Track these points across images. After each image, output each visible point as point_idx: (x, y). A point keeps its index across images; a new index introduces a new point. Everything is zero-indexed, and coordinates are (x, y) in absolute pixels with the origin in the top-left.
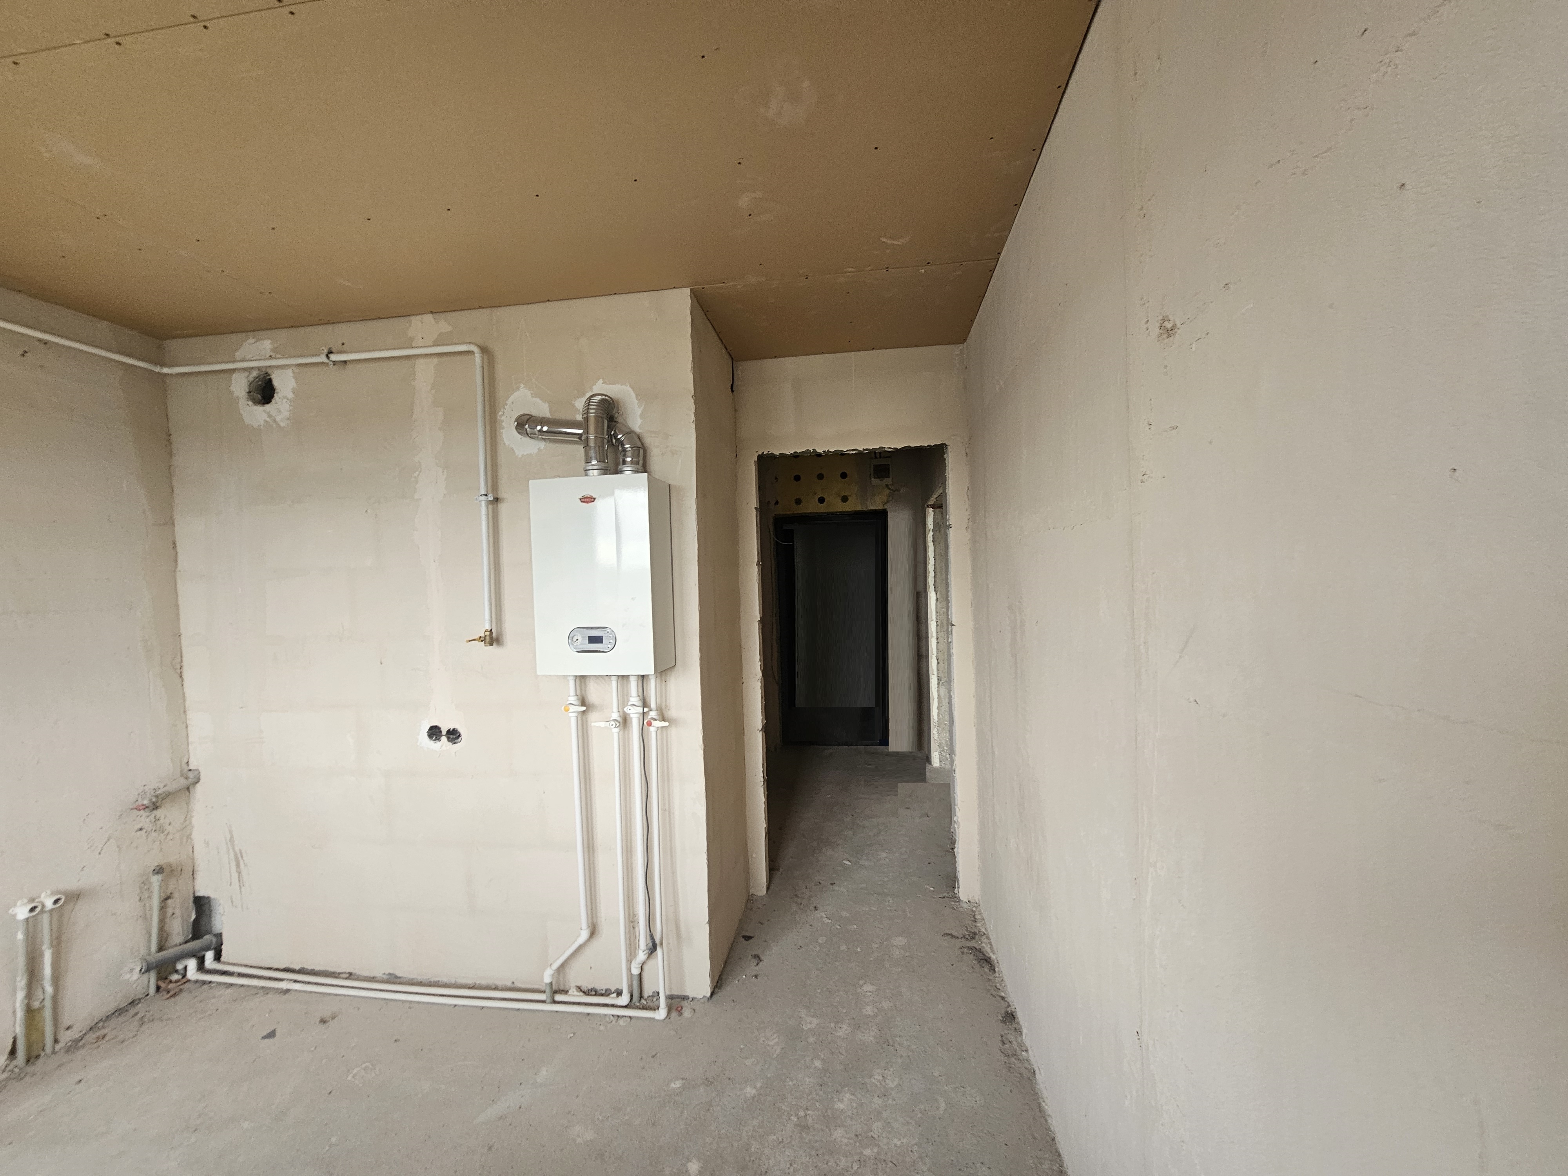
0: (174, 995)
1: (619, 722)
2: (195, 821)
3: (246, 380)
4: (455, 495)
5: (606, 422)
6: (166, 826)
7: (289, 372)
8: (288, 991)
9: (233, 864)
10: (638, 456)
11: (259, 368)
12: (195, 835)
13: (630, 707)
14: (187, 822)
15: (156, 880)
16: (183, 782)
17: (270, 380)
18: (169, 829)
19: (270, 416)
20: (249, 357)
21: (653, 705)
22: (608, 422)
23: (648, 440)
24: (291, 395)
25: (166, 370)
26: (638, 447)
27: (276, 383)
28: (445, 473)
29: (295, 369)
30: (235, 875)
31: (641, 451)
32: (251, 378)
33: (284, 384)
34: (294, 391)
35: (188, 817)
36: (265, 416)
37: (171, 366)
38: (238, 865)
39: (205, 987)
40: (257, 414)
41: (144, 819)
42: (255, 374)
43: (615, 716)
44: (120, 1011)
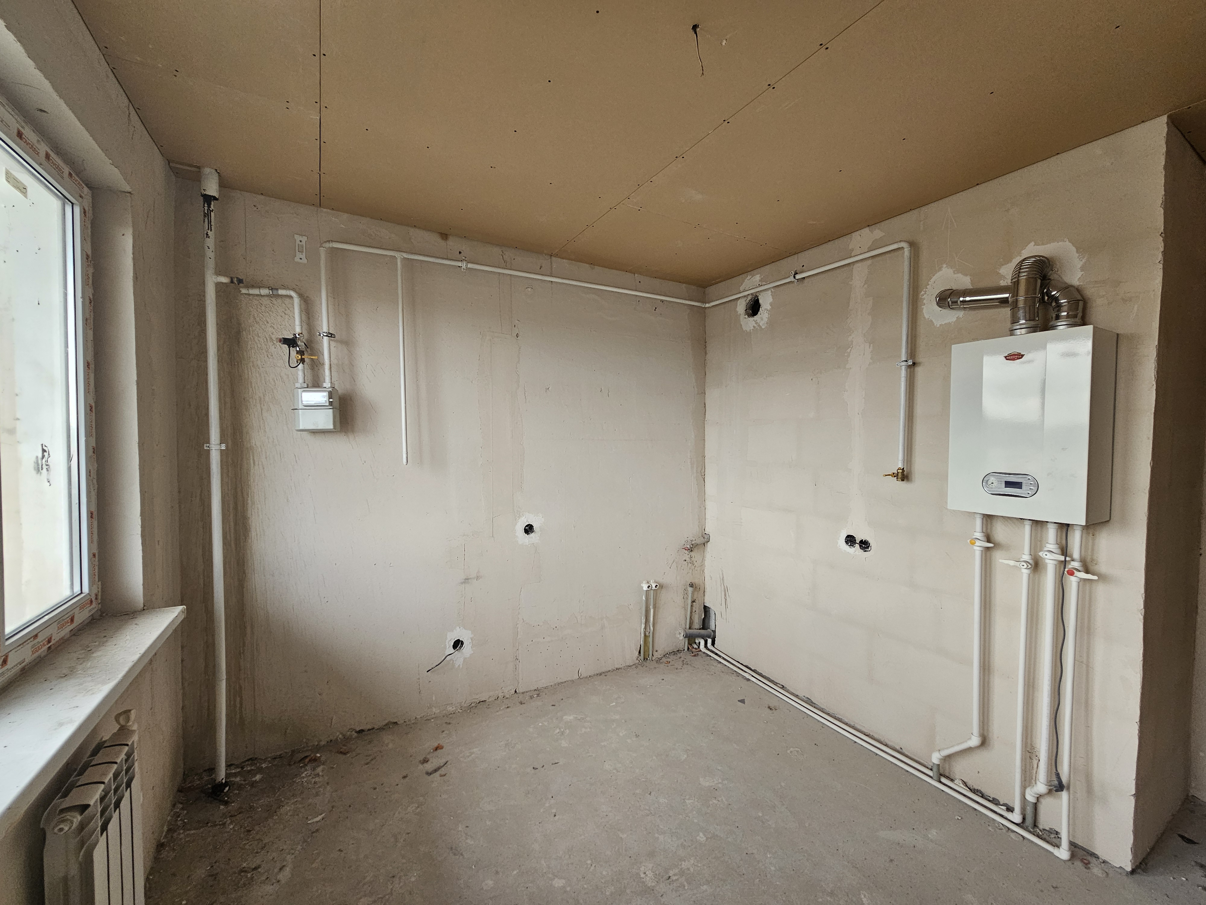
0: (695, 656)
1: (1031, 565)
2: (706, 563)
3: (745, 303)
4: (878, 363)
5: (1039, 281)
6: (695, 562)
7: (769, 292)
8: (748, 680)
9: (723, 593)
10: (1077, 309)
11: (752, 294)
12: (706, 571)
13: (1047, 553)
14: (703, 563)
15: (690, 589)
16: (702, 540)
17: (758, 300)
18: (696, 564)
19: (756, 323)
20: (747, 289)
21: (1076, 555)
22: (1041, 280)
23: (1090, 292)
24: (769, 307)
25: (707, 305)
26: (1077, 300)
27: (760, 301)
28: (871, 347)
29: (772, 290)
30: (724, 600)
31: (1081, 304)
32: (748, 301)
33: (766, 301)
34: (771, 304)
35: (703, 560)
36: (754, 324)
37: (709, 303)
38: (725, 595)
39: (709, 657)
40: (749, 323)
41: (686, 555)
42: (749, 298)
43: (1026, 557)
44: (674, 653)
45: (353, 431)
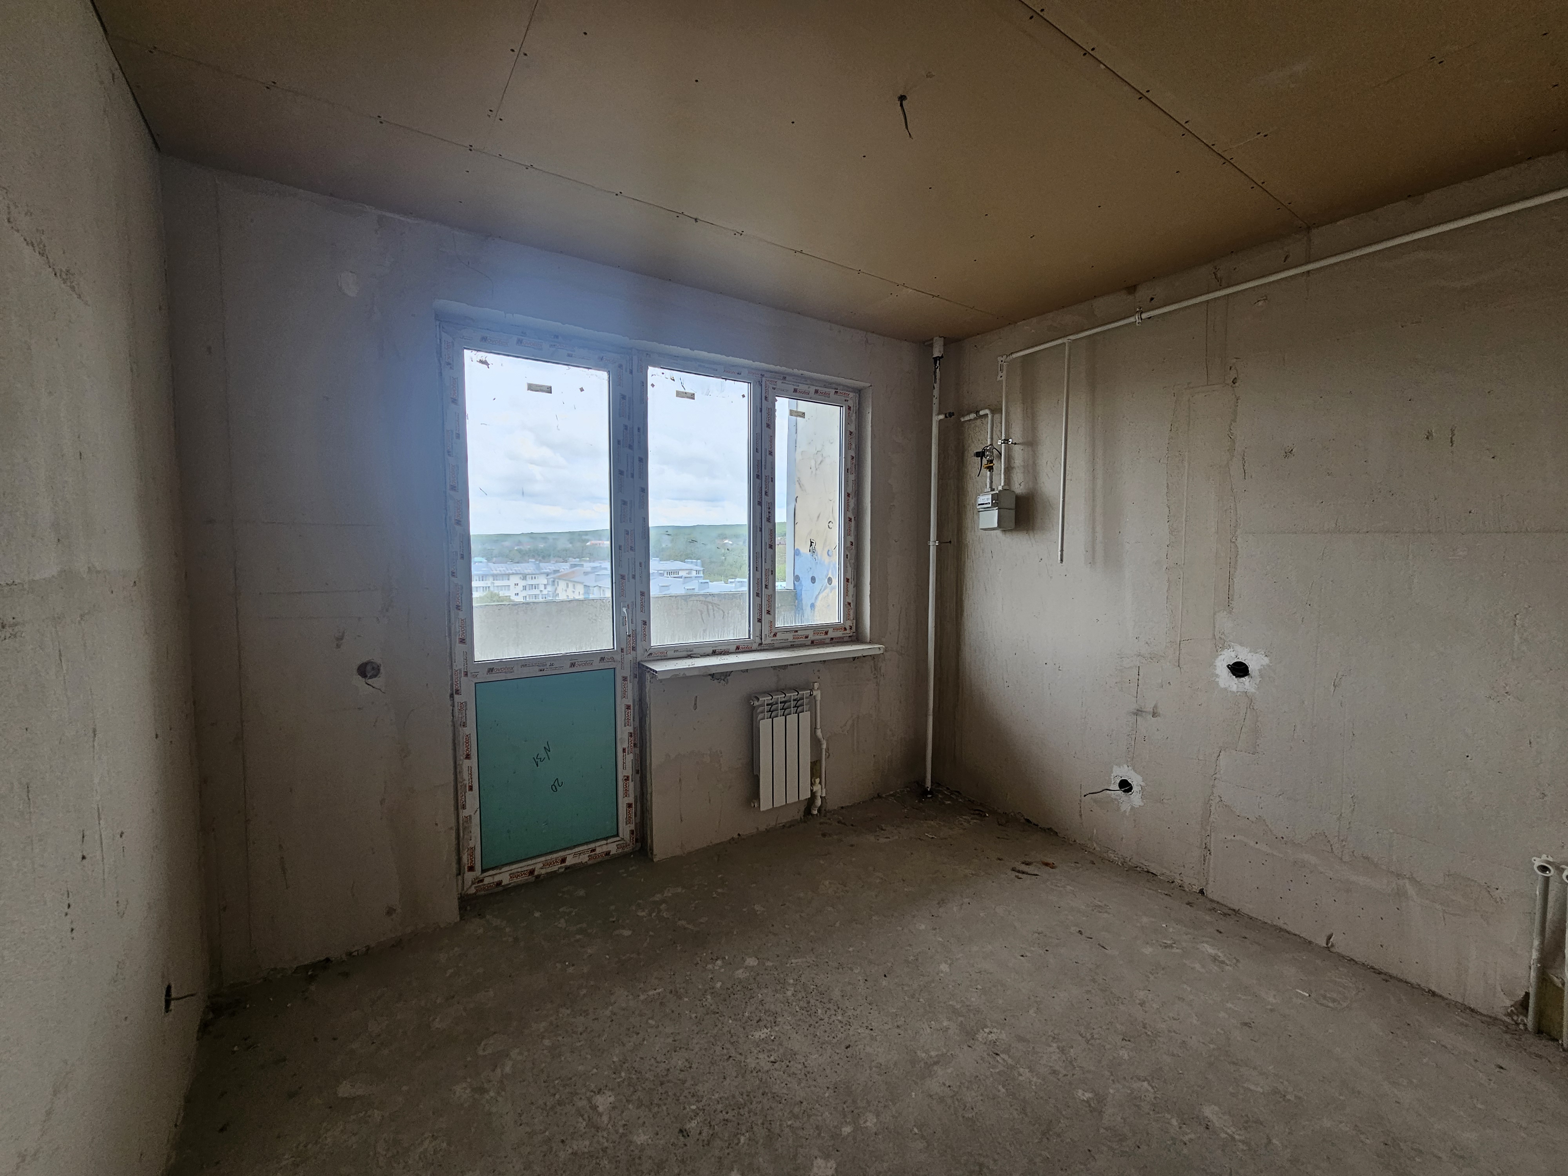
45: (1033, 529)
